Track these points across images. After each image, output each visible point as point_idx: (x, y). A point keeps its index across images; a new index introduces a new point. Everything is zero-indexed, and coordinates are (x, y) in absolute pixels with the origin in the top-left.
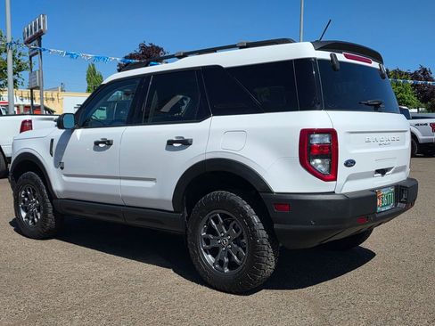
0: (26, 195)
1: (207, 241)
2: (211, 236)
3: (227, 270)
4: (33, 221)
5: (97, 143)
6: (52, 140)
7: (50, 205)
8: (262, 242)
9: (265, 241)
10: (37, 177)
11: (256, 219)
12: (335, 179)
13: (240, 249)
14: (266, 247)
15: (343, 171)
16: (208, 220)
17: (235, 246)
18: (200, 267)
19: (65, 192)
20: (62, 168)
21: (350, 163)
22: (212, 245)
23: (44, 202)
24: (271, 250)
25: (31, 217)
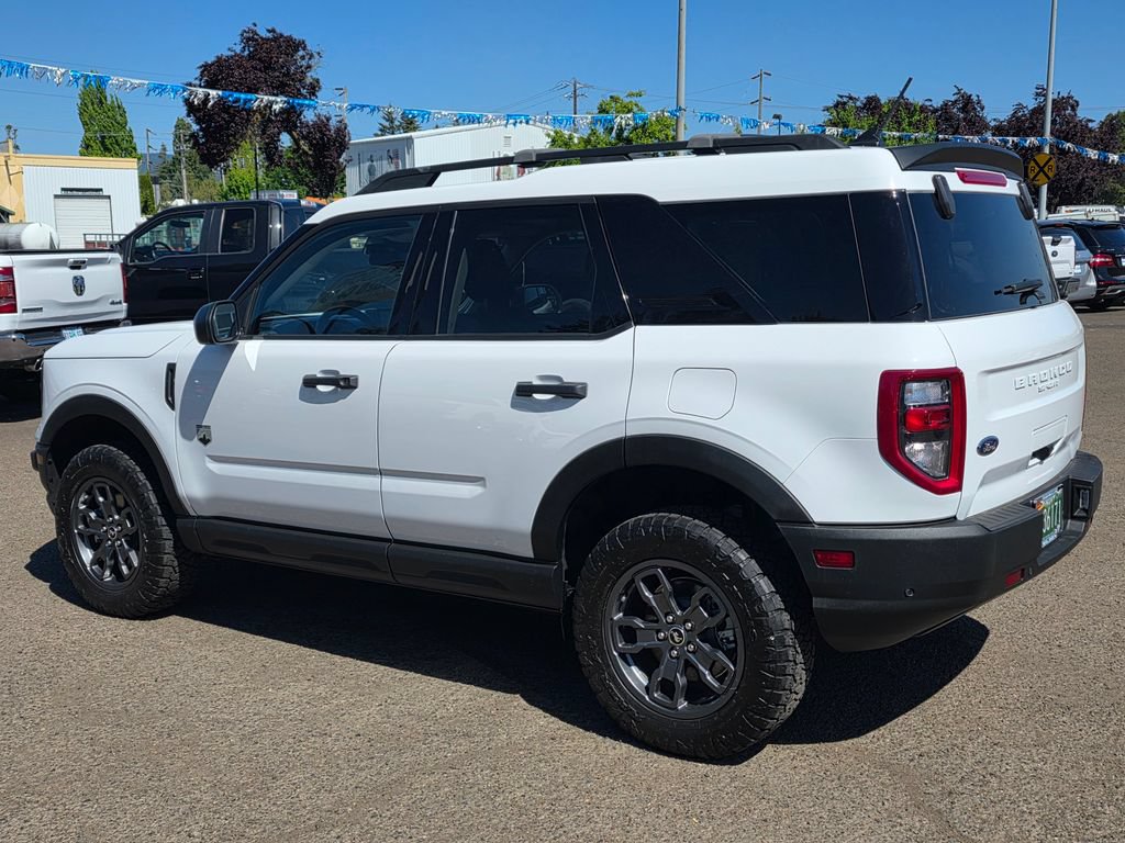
0: (92, 505)
1: (629, 634)
2: (639, 622)
3: (683, 705)
4: (116, 570)
5: (310, 383)
6: (171, 368)
7: (166, 532)
8: (781, 640)
9: (789, 638)
10: (126, 460)
11: (764, 585)
12: (958, 488)
13: (720, 655)
14: (791, 652)
15: (974, 465)
16: (633, 581)
17: (706, 647)
18: (612, 696)
19: (213, 500)
20: (205, 441)
21: (988, 445)
22: (642, 644)
23: (152, 525)
24: (800, 658)
25: (109, 562)
